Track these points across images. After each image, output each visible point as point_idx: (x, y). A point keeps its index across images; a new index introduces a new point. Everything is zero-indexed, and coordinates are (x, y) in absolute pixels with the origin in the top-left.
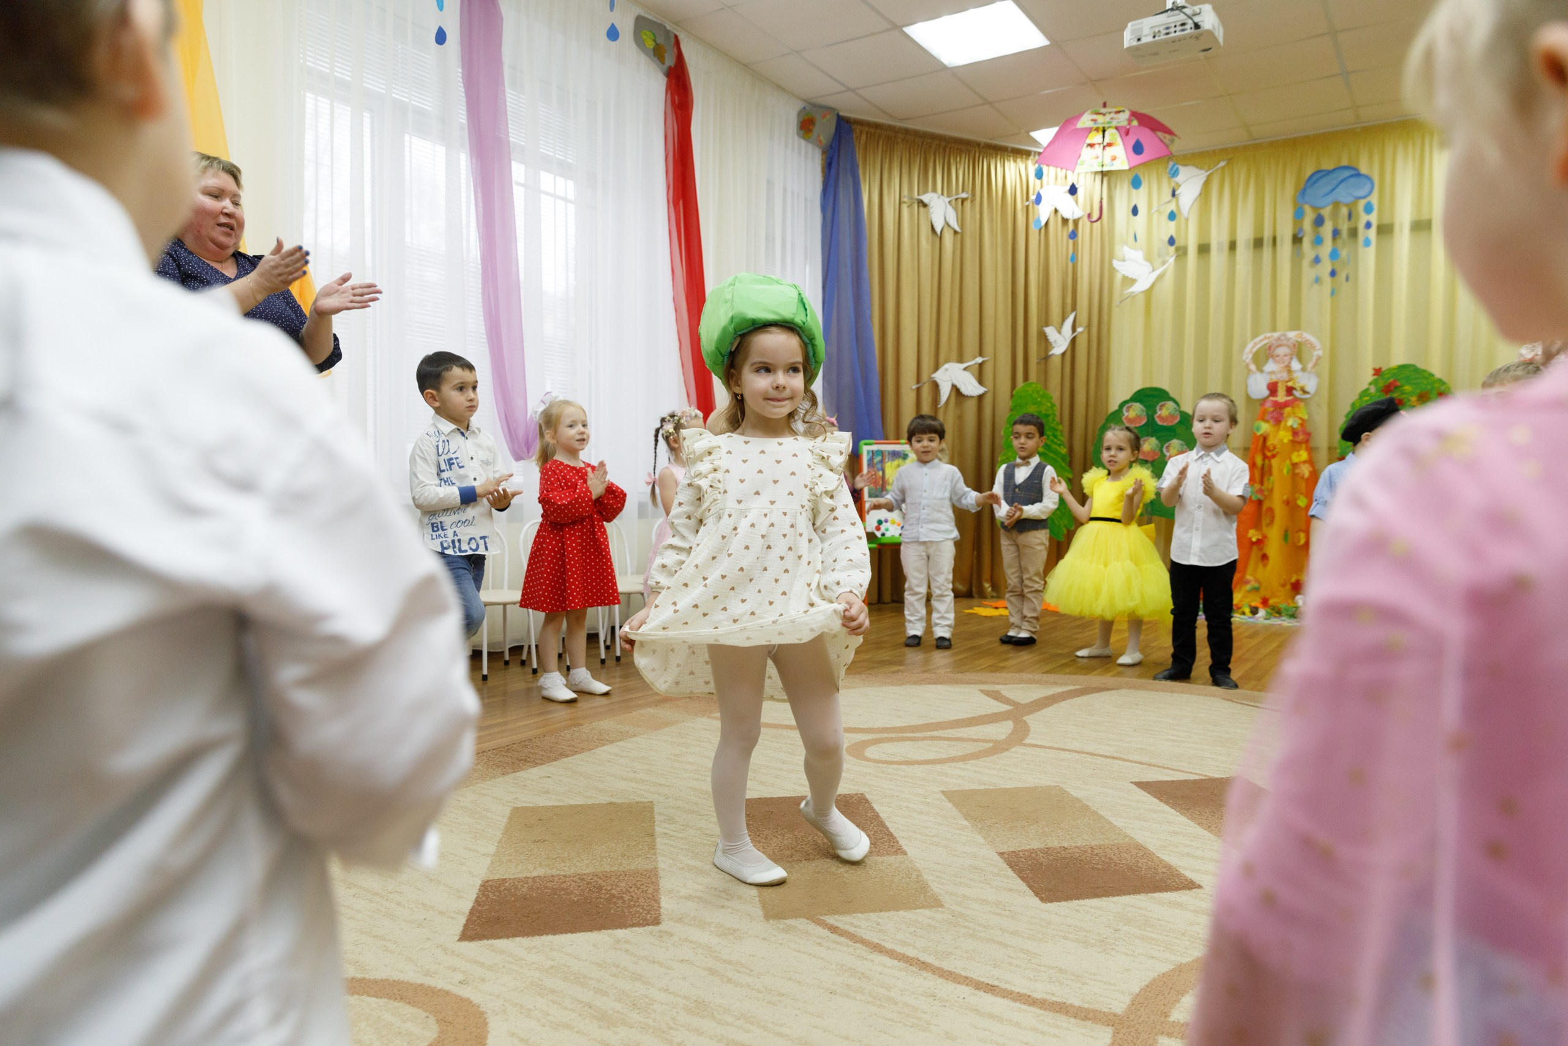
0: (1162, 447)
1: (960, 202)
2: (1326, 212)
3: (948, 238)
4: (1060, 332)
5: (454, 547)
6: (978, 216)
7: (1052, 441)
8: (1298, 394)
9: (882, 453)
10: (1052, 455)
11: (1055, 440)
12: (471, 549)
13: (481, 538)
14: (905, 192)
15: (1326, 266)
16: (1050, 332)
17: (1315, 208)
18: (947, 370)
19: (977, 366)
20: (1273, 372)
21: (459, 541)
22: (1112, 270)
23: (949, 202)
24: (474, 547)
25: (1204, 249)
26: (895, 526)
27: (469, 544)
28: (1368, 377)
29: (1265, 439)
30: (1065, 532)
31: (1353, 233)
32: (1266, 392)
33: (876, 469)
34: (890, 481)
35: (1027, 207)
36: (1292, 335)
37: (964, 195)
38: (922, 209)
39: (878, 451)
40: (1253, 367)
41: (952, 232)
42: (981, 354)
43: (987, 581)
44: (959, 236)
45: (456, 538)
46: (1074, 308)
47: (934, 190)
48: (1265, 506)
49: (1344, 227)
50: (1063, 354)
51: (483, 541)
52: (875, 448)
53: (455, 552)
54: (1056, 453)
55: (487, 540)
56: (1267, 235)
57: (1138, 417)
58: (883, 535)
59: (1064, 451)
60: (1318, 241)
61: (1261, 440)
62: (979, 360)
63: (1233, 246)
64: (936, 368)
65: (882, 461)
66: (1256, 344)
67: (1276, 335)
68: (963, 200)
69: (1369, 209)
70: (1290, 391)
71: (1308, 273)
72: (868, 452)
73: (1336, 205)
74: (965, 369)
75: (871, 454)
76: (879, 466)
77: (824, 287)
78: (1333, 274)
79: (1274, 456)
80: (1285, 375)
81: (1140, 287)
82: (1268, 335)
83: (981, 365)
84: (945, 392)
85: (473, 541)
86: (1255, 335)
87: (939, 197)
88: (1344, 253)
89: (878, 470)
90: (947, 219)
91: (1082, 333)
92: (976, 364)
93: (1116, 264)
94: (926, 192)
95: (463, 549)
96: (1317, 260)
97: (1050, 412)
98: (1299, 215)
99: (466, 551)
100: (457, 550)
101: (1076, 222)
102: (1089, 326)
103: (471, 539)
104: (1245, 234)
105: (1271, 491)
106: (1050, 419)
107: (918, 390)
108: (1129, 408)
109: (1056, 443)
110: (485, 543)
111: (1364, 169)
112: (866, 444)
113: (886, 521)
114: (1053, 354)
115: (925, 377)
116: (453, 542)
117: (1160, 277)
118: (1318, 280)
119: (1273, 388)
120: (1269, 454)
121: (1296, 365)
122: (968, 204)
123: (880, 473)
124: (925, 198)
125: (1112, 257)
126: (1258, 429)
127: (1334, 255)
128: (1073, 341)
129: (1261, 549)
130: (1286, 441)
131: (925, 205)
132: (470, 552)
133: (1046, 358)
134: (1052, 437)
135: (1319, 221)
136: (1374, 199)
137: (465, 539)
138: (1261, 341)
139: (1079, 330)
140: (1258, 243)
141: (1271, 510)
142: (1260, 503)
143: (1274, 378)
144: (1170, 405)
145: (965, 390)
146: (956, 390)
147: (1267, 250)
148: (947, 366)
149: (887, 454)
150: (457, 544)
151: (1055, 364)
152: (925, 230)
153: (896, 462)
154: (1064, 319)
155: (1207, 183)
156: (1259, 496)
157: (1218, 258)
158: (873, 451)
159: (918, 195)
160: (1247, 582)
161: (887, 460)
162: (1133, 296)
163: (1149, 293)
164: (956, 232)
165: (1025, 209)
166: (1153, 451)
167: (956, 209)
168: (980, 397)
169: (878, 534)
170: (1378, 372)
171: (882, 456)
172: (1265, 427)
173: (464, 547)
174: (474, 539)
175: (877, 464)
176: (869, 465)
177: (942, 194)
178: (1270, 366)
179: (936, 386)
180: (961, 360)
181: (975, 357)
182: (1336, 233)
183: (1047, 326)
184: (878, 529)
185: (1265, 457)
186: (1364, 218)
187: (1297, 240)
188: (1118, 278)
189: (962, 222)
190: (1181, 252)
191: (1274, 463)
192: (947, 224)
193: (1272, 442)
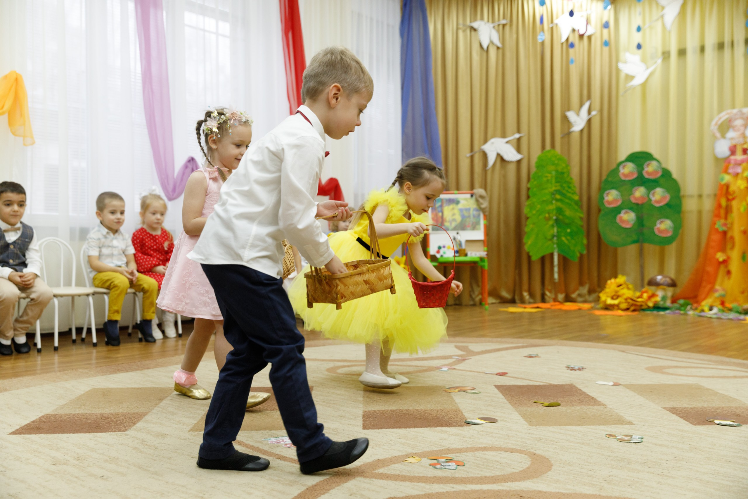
0: (649, 194)
1: (501, 27)
3: (493, 52)
4: (578, 114)
6: (515, 36)
7: (567, 191)
9: (442, 200)
10: (567, 201)
11: (569, 190)
14: (461, 21)
16: (571, 115)
18: (493, 143)
19: (515, 141)
20: (732, 139)
22: (618, 70)
23: (494, 27)
25: (682, 52)
26: (451, 250)
29: (727, 186)
30: (578, 255)
32: (727, 153)
34: (447, 219)
35: (552, 28)
36: (745, 110)
37: (504, 22)
38: (473, 32)
40: (718, 135)
41: (495, 48)
42: (519, 131)
43: (526, 291)
44: (500, 51)
46: (589, 98)
47: (482, 19)
48: (729, 235)
50: (582, 131)
54: (570, 199)
56: (727, 40)
57: (631, 173)
58: (442, 256)
59: (576, 198)
61: (725, 188)
62: (517, 136)
63: (702, 49)
64: (486, 141)
65: (441, 206)
66: (720, 119)
67: (735, 111)
68: (504, 26)
70: (745, 151)
74: (507, 142)
76: (439, 209)
77: (402, 88)
79: (733, 199)
80: (741, 140)
81: (638, 81)
82: (729, 111)
83: (519, 139)
84: (492, 159)
86: (720, 110)
87: (486, 24)
89: (439, 212)
90: (492, 39)
91: (595, 115)
92: (514, 139)
93: (621, 66)
94: (475, 20)
97: (565, 170)
101: (589, 37)
102: (601, 111)
104: (711, 41)
105: (732, 224)
106: (566, 175)
107: (472, 157)
108: (624, 166)
109: (570, 193)
113: (444, 247)
114: (573, 131)
115: (476, 148)
117: (651, 74)
119: (733, 151)
120: (730, 197)
122: (507, 28)
124: (475, 25)
125: (617, 61)
126: (723, 179)
128: (589, 121)
129: (726, 267)
130: (742, 187)
131: (475, 30)
133: (568, 134)
134: (566, 188)
138: (724, 116)
139: (593, 113)
140: (721, 46)
141: (732, 238)
142: (725, 233)
143: (734, 142)
144: (654, 164)
145: (506, 157)
146: (500, 158)
147: (727, 50)
148: (493, 140)
149: (445, 201)
151: (575, 138)
152: (476, 47)
153: (451, 206)
154: (581, 105)
156: (724, 228)
157: (691, 57)
159: (471, 22)
160: (716, 291)
161: (445, 205)
162: (633, 88)
163: (644, 85)
164: (498, 48)
165: (550, 30)
166: (642, 197)
167: (498, 31)
168: (519, 162)
169: (438, 256)
171: (442, 203)
172: (727, 178)
177: (488, 21)
178: (731, 134)
179: (485, 155)
180: (504, 136)
181: (513, 134)
183: (569, 110)
184: (438, 252)
185: (728, 200)
188: (622, 76)
189: (503, 40)
190: (666, 55)
191: (734, 203)
192: (492, 42)
193: (732, 188)
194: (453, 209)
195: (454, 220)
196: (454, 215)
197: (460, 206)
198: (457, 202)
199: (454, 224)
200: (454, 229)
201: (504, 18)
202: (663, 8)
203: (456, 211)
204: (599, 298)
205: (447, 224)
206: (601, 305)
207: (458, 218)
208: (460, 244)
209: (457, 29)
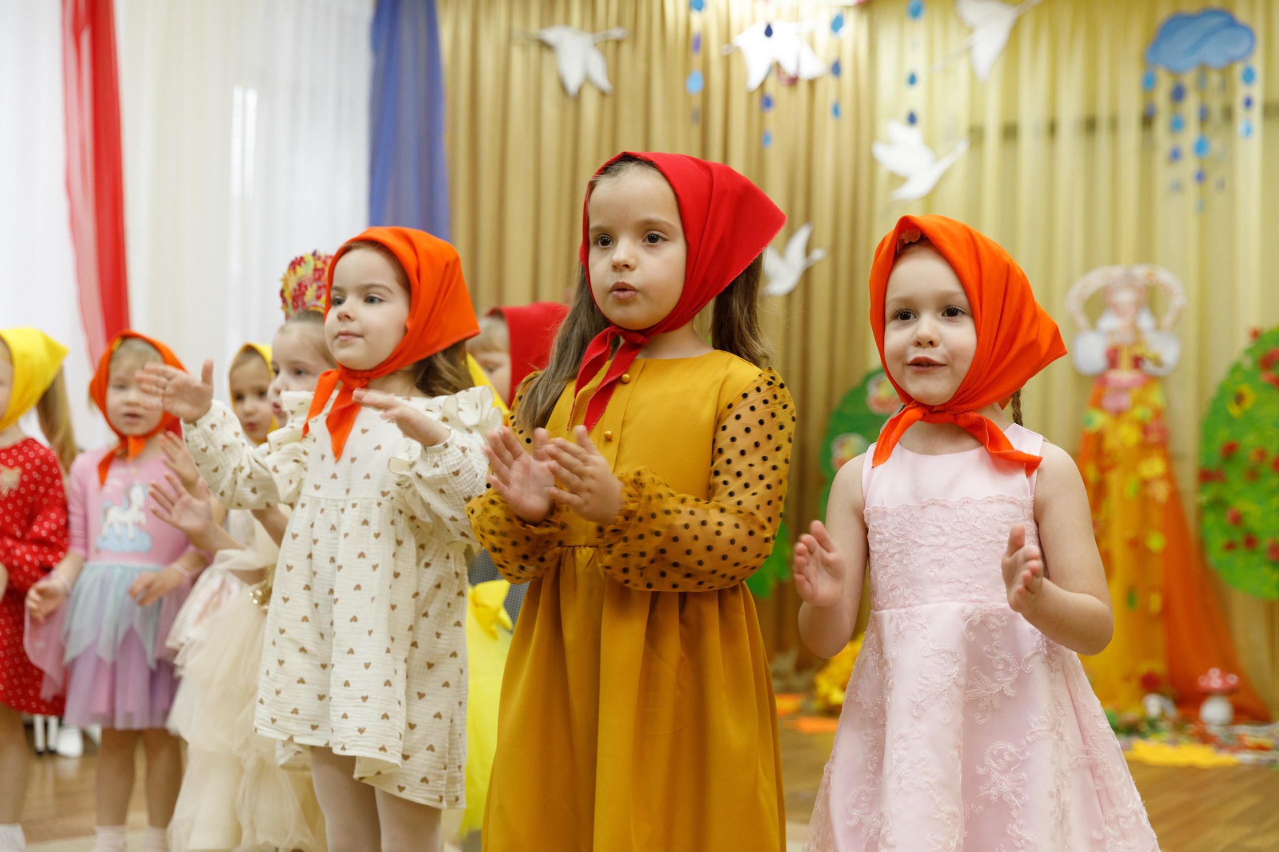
2: (1189, 79)
3: (590, 102)
4: (782, 258)
6: (641, 67)
8: (1149, 367)
14: (517, 25)
15: (1189, 165)
16: (767, 256)
17: (1175, 73)
20: (1111, 333)
22: (873, 162)
23: (594, 43)
25: (1010, 132)
28: (1243, 341)
29: (1099, 438)
31: (1228, 114)
32: (1101, 362)
36: (1140, 271)
37: (619, 34)
38: (545, 54)
40: (1082, 321)
41: (596, 94)
47: (567, 22)
49: (1216, 105)
50: (789, 296)
56: (1103, 112)
60: (1177, 125)
61: (1095, 441)
63: (1052, 129)
66: (1087, 286)
67: (1117, 271)
68: (618, 43)
69: (1249, 77)
70: (1137, 362)
71: (1164, 175)
73: (1203, 69)
78: (1200, 177)
79: (1112, 467)
80: (1129, 338)
81: (916, 187)
82: (1105, 270)
87: (575, 34)
88: (1216, 145)
90: (590, 71)
91: (822, 259)
96: (1175, 155)
98: (1149, 84)
102: (834, 250)
104: (1070, 111)
105: (1109, 523)
108: (877, 384)
111: (1241, 14)
114: (770, 295)
118: (1177, 187)
119: (1113, 359)
120: (1107, 462)
121: (1146, 321)
122: (626, 49)
124: (551, 35)
126: (1090, 421)
127: (1201, 147)
128: (807, 275)
130: (1130, 442)
131: (550, 48)
135: (1178, 94)
136: (1257, 63)
138: (1095, 280)
139: (817, 254)
140: (1090, 125)
141: (1108, 555)
143: (1114, 340)
147: (1103, 136)
151: (776, 310)
152: (550, 88)
155: (1015, 31)
157: (1029, 144)
164: (603, 93)
167: (604, 53)
170: (1256, 335)
172: (1099, 420)
178: (1109, 322)
182: (1204, 116)
185: (1099, 468)
186: (1241, 91)
187: (1148, 120)
188: (882, 175)
189: (614, 73)
190: (976, 135)
191: (1114, 478)
192: (588, 79)
193: (1111, 443)
201: (620, 23)
202: (971, 30)
204: (811, 688)
206: (817, 705)
209: (510, 41)
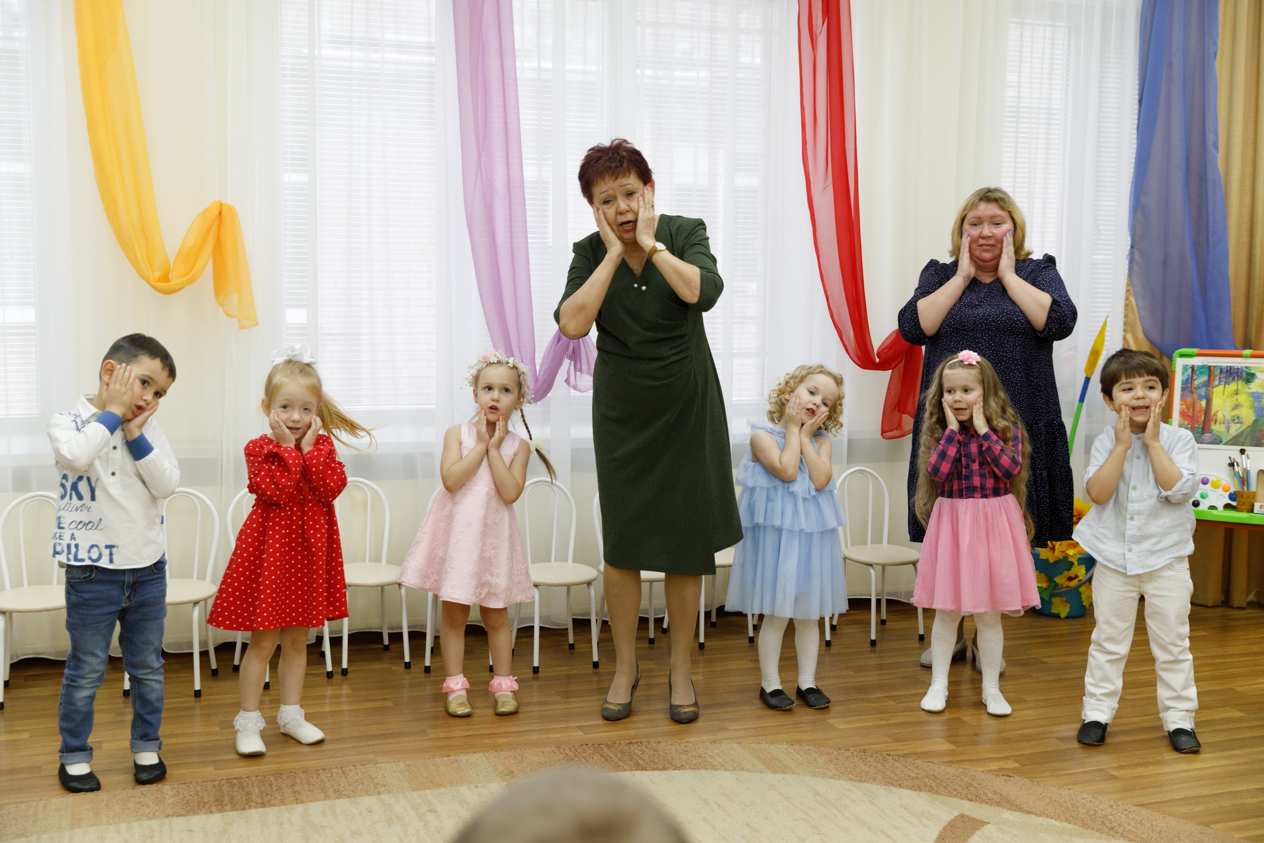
5: (69, 553)
9: (1210, 370)
12: (90, 558)
13: (107, 547)
21: (77, 546)
24: (95, 556)
26: (1220, 491)
27: (89, 551)
33: (1195, 396)
34: (1220, 416)
39: (1203, 367)
45: (73, 543)
51: (108, 551)
52: (1198, 361)
53: (69, 559)
55: (114, 550)
65: (1208, 384)
72: (1185, 368)
75: (1190, 371)
76: (1203, 391)
85: (95, 549)
89: (1200, 398)
95: (79, 557)
99: (82, 560)
100: (72, 557)
103: (92, 546)
110: (111, 554)
112: (1182, 356)
116: (69, 546)
123: (1204, 403)
132: (88, 562)
137: (84, 546)
149: (1218, 372)
150: (73, 550)
153: (1233, 386)
158: (1193, 367)
161: (1217, 382)
171: (1209, 376)
173: (82, 554)
174: (97, 546)
175: (1198, 387)
176: (1183, 389)
194: (1237, 393)
195: (1237, 420)
196: (1237, 407)
197: (1254, 387)
198: (1249, 377)
199: (1235, 429)
200: (1234, 442)
203: (1243, 399)
205: (1217, 428)
207: (1248, 415)
208: (1244, 480)
